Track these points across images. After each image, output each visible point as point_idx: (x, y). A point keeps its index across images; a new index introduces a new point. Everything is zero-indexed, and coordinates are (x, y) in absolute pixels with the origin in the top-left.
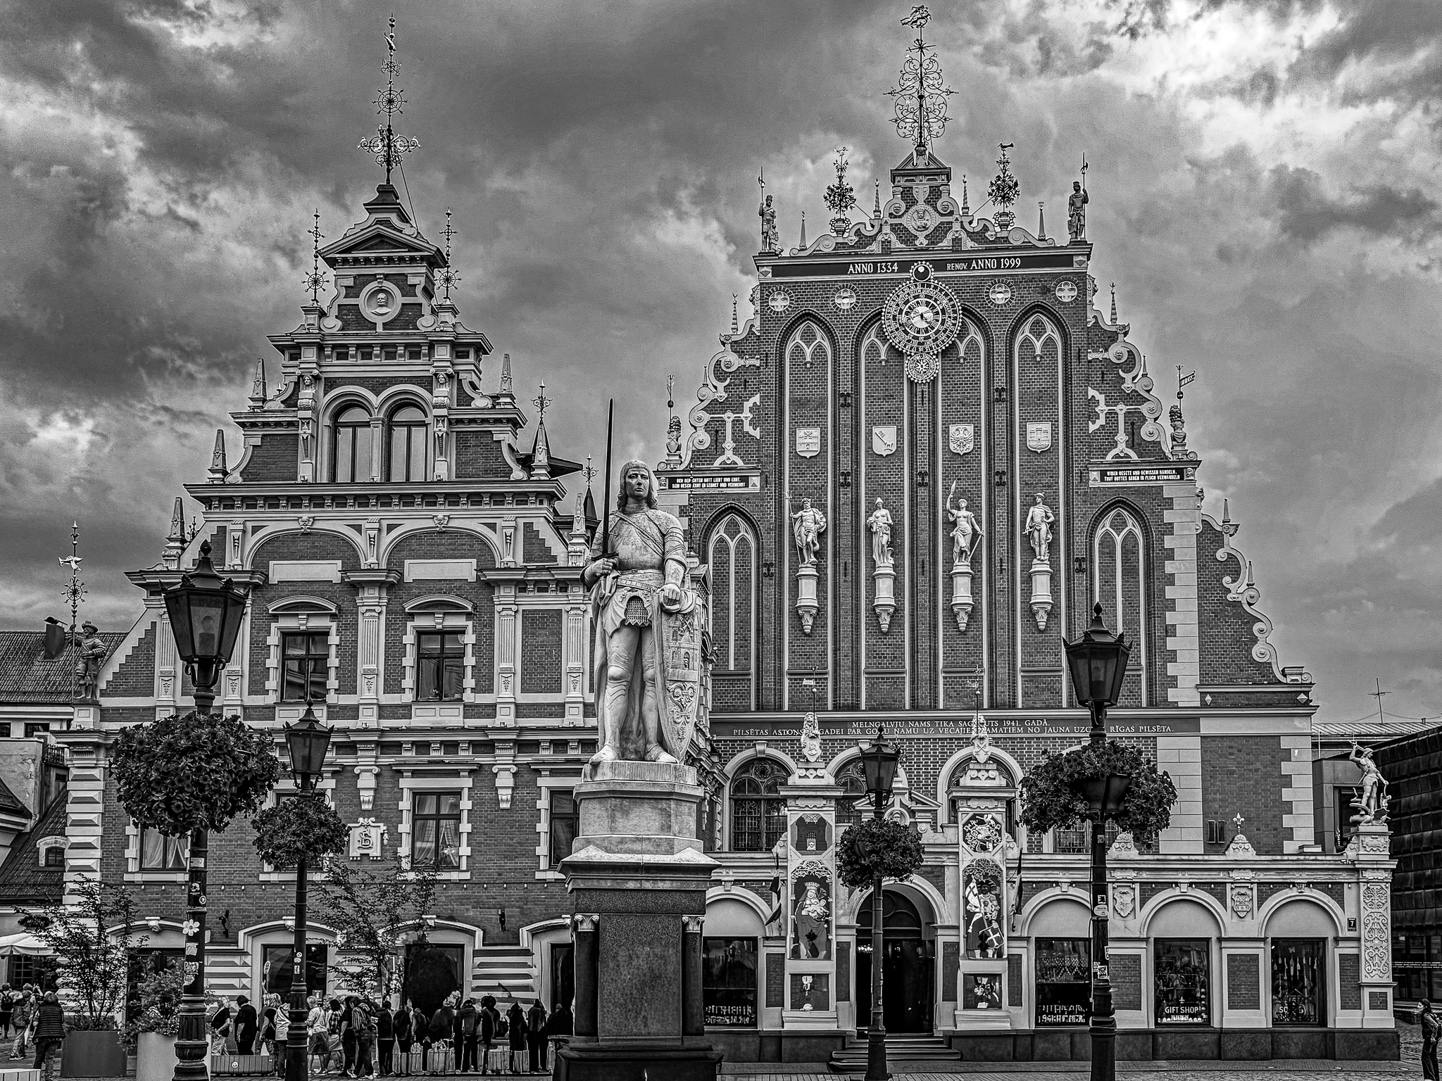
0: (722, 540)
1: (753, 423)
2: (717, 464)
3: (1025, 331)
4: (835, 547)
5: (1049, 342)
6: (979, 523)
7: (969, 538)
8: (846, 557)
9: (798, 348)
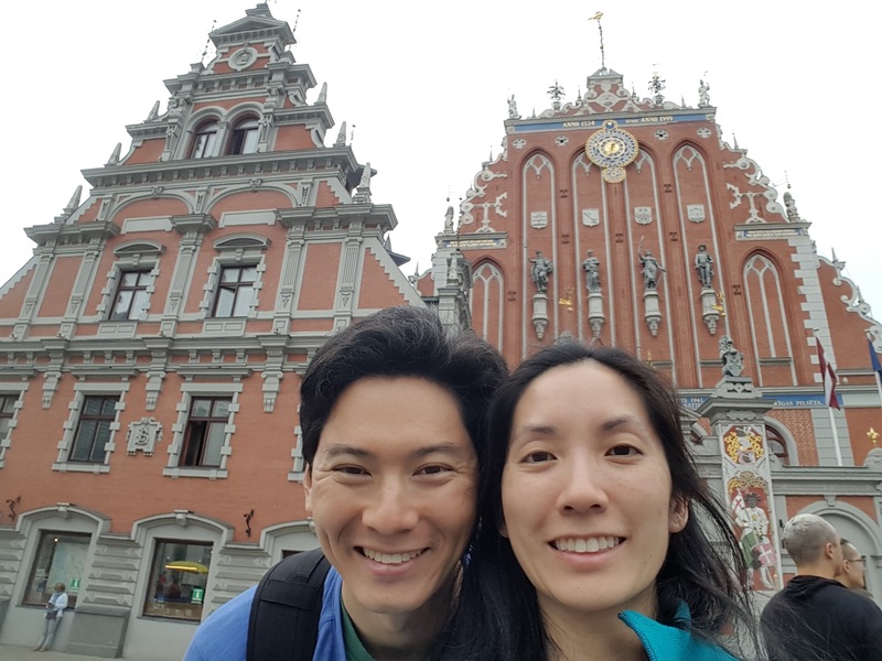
1: (502, 208)
2: (476, 232)
3: (680, 155)
4: (559, 280)
5: (696, 161)
6: (661, 264)
7: (654, 273)
9: (531, 168)
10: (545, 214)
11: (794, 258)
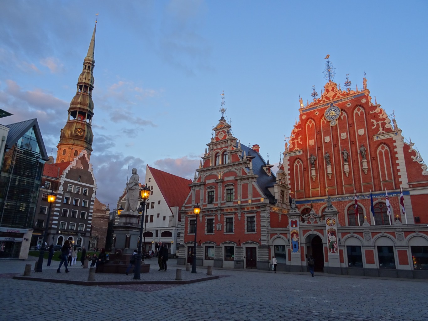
0: (296, 165)
1: (300, 141)
2: (294, 150)
3: (356, 111)
4: (318, 163)
5: (362, 112)
6: (349, 153)
7: (346, 156)
8: (321, 164)
9: (309, 125)
10: (313, 140)
11: (395, 144)
